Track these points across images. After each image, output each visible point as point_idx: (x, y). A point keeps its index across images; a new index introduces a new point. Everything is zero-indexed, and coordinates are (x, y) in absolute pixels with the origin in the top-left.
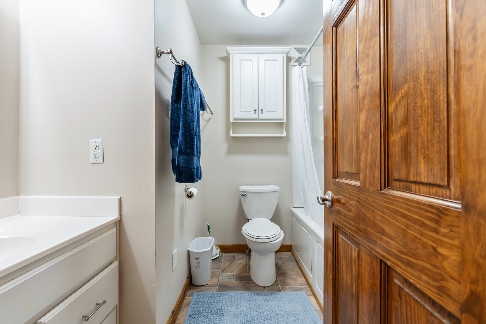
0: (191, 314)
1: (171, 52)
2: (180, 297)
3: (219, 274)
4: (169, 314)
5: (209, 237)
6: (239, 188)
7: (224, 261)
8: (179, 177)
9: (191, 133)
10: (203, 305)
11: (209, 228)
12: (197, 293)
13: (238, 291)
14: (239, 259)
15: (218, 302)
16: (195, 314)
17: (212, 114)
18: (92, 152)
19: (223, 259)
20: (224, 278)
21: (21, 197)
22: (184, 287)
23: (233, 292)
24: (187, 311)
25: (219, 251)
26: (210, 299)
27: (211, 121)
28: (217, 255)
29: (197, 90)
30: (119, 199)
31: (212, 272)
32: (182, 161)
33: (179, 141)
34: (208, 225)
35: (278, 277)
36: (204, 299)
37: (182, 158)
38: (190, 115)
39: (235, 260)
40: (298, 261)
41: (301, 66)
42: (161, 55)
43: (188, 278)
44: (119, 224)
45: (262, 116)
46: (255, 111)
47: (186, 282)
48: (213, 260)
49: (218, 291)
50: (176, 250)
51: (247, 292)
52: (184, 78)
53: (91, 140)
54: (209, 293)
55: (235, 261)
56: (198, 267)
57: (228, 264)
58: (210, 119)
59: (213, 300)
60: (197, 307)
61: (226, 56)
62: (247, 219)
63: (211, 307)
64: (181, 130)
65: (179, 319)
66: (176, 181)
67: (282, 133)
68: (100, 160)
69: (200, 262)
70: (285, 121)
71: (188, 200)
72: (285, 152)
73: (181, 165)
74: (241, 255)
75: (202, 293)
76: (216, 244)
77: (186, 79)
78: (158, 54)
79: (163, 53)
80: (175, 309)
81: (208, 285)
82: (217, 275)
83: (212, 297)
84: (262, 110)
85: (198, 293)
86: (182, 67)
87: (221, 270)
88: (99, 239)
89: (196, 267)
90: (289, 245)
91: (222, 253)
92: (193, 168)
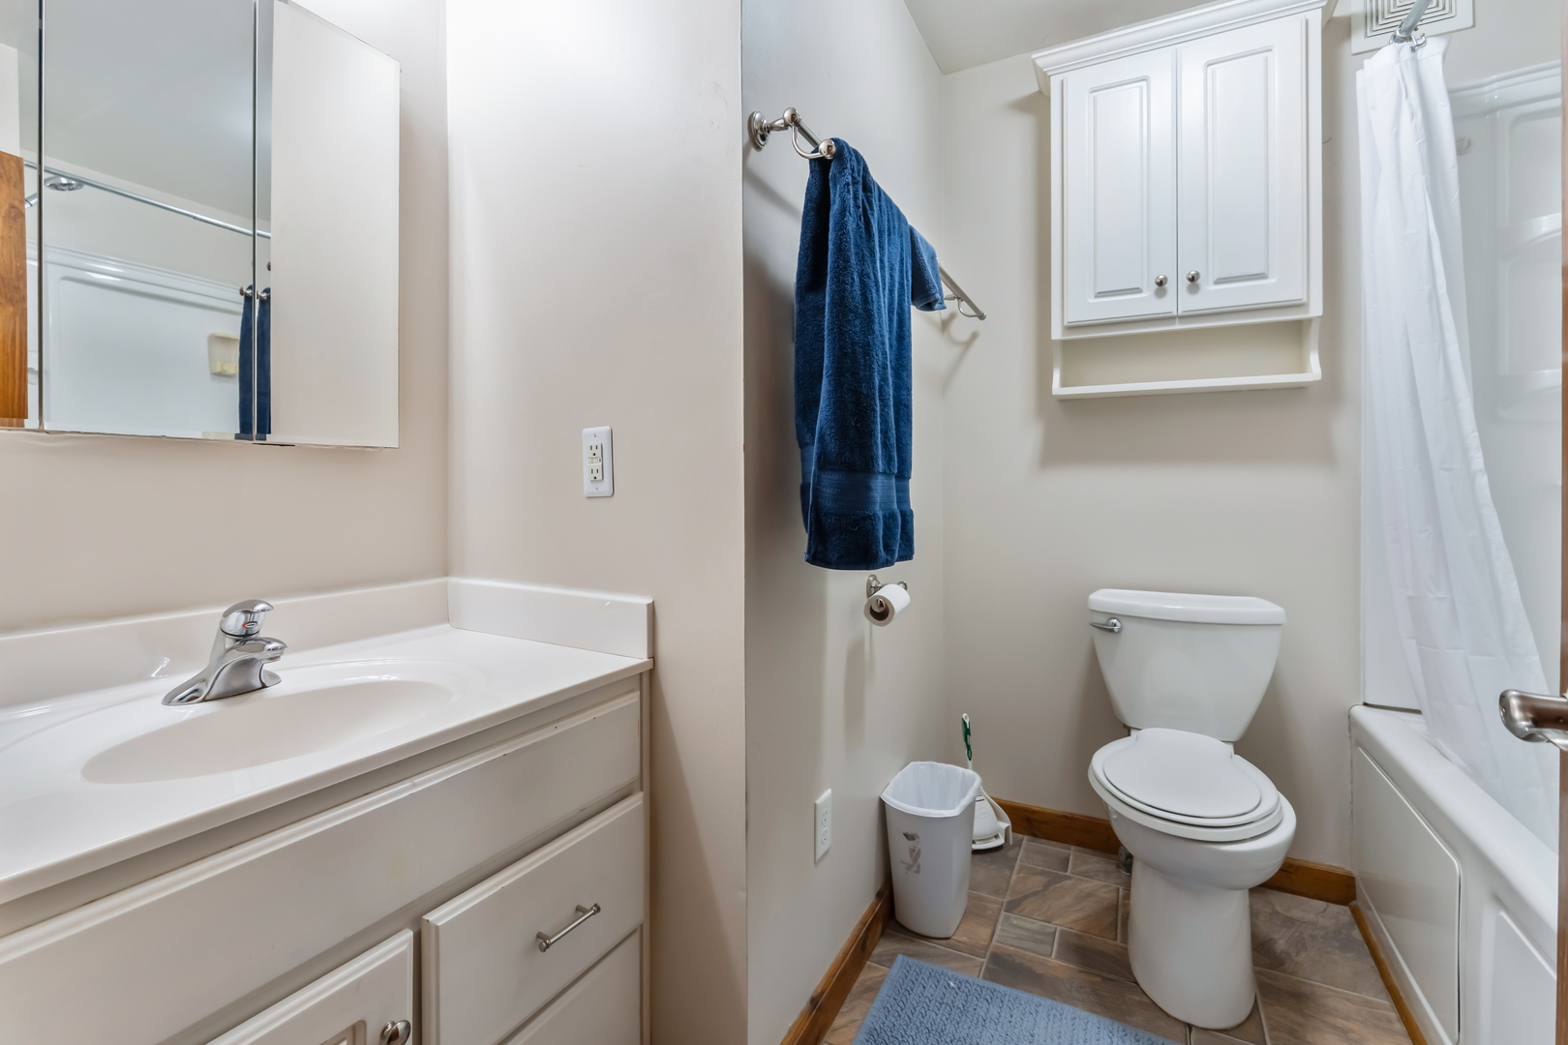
0: (877, 1027)
1: (794, 121)
2: (845, 955)
3: (999, 914)
4: (802, 1003)
5: (966, 767)
6: (1085, 599)
7: (1022, 868)
8: (820, 548)
9: (861, 393)
10: (923, 1011)
11: (967, 732)
12: (906, 959)
13: (1065, 1002)
14: (1087, 875)
15: (980, 1020)
16: (889, 1034)
17: (982, 317)
18: (588, 465)
19: (1022, 861)
20: (1012, 933)
21: (453, 580)
22: (863, 923)
23: (1042, 1002)
24: (867, 1013)
25: (1006, 824)
26: (952, 997)
27: (978, 342)
28: (996, 837)
29: (896, 238)
30: (648, 605)
31: (970, 897)
32: (828, 491)
33: (818, 421)
34: (965, 723)
35: (1263, 1002)
36: (928, 987)
37: (830, 479)
38: (858, 329)
39: (1068, 873)
40: (1383, 956)
41: (1407, 45)
42: (763, 138)
43: (879, 895)
44: (648, 680)
45: (1190, 303)
46: (1161, 284)
47: (872, 909)
48: (975, 852)
49: (984, 978)
50: (828, 793)
51: (1107, 1021)
52: (838, 200)
53: (586, 430)
54: (950, 973)
55: (1069, 878)
56: (915, 868)
57: (1036, 883)
58: (974, 336)
59: (961, 1006)
60: (899, 1009)
61: (1036, 89)
62: (1125, 726)
63: (950, 1028)
64: (825, 381)
65: (834, 1030)
66: (807, 561)
67: (1302, 368)
68: (605, 488)
69: (919, 851)
70: (1316, 309)
71: (879, 630)
72: (1324, 454)
73: (828, 504)
74: (1095, 863)
75: (927, 966)
76: (995, 796)
77: (843, 201)
78: (756, 136)
79: (770, 128)
80: (822, 993)
81: (950, 941)
82: (989, 912)
83: (960, 993)
84: (1192, 279)
85: (912, 961)
86: (830, 161)
87: (1008, 898)
88: (586, 720)
89: (909, 868)
90: (1340, 872)
91: (1020, 836)
92: (870, 517)
